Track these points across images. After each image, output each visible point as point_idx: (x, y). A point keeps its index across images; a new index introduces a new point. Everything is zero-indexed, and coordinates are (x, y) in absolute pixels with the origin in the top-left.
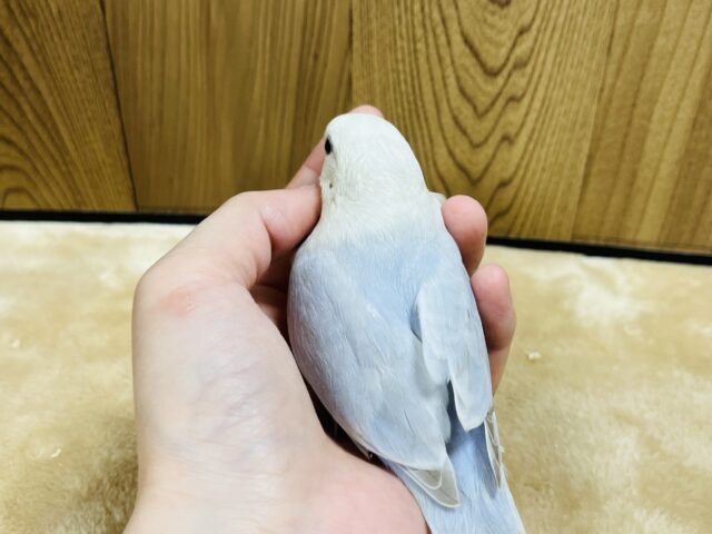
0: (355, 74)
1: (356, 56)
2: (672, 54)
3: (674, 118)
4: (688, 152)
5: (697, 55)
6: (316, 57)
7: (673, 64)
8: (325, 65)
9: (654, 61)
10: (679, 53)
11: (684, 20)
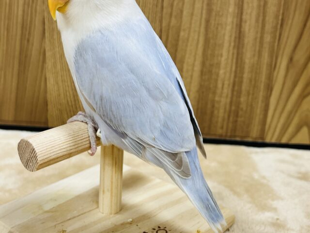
0: (47, 49)
1: (47, 40)
2: (188, 39)
3: (193, 70)
4: (201, 86)
5: (198, 40)
6: (28, 41)
7: (189, 44)
8: (33, 45)
9: (180, 43)
10: (191, 39)
11: (191, 24)
